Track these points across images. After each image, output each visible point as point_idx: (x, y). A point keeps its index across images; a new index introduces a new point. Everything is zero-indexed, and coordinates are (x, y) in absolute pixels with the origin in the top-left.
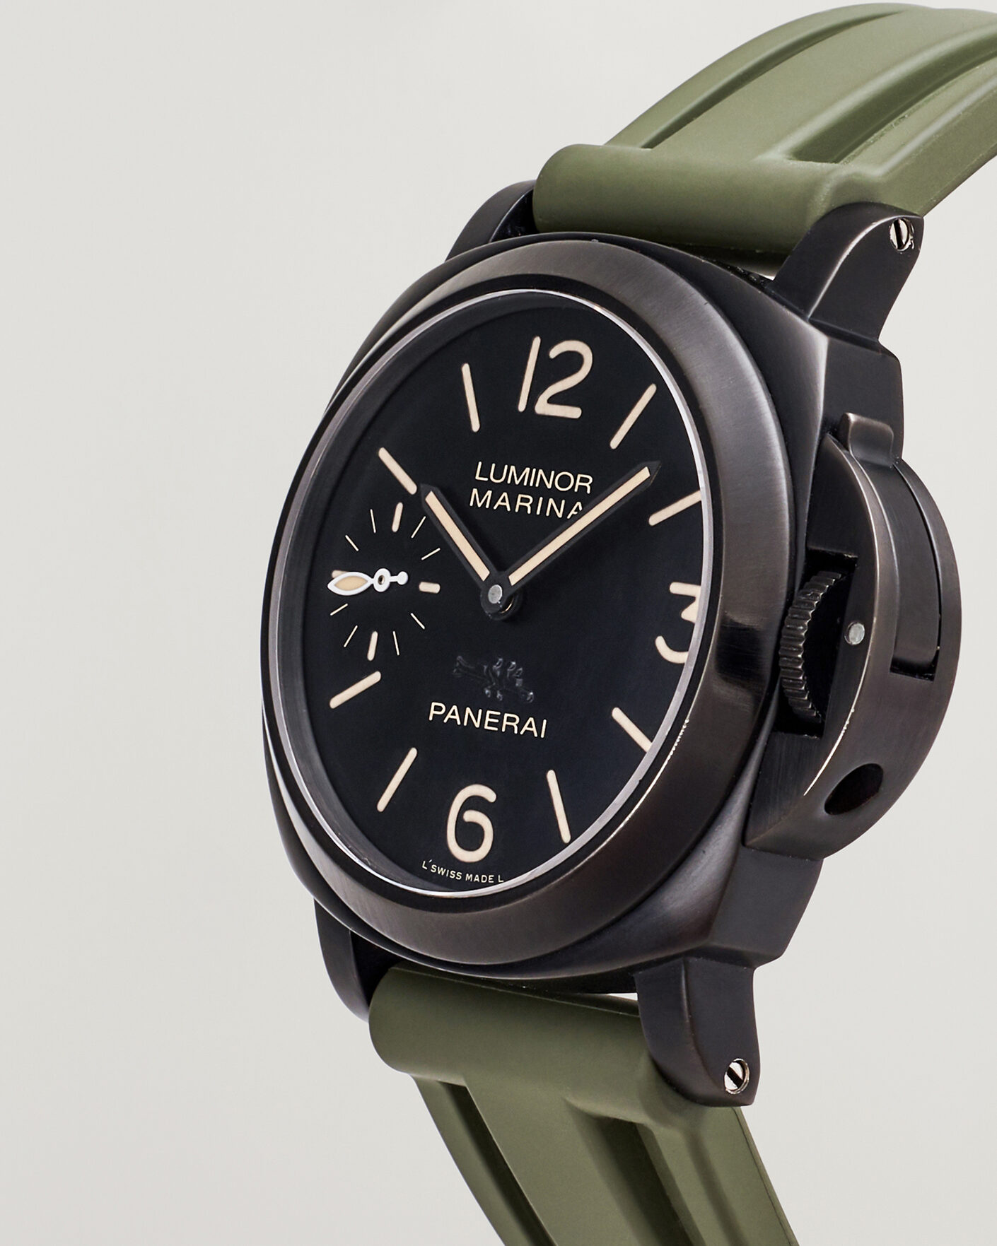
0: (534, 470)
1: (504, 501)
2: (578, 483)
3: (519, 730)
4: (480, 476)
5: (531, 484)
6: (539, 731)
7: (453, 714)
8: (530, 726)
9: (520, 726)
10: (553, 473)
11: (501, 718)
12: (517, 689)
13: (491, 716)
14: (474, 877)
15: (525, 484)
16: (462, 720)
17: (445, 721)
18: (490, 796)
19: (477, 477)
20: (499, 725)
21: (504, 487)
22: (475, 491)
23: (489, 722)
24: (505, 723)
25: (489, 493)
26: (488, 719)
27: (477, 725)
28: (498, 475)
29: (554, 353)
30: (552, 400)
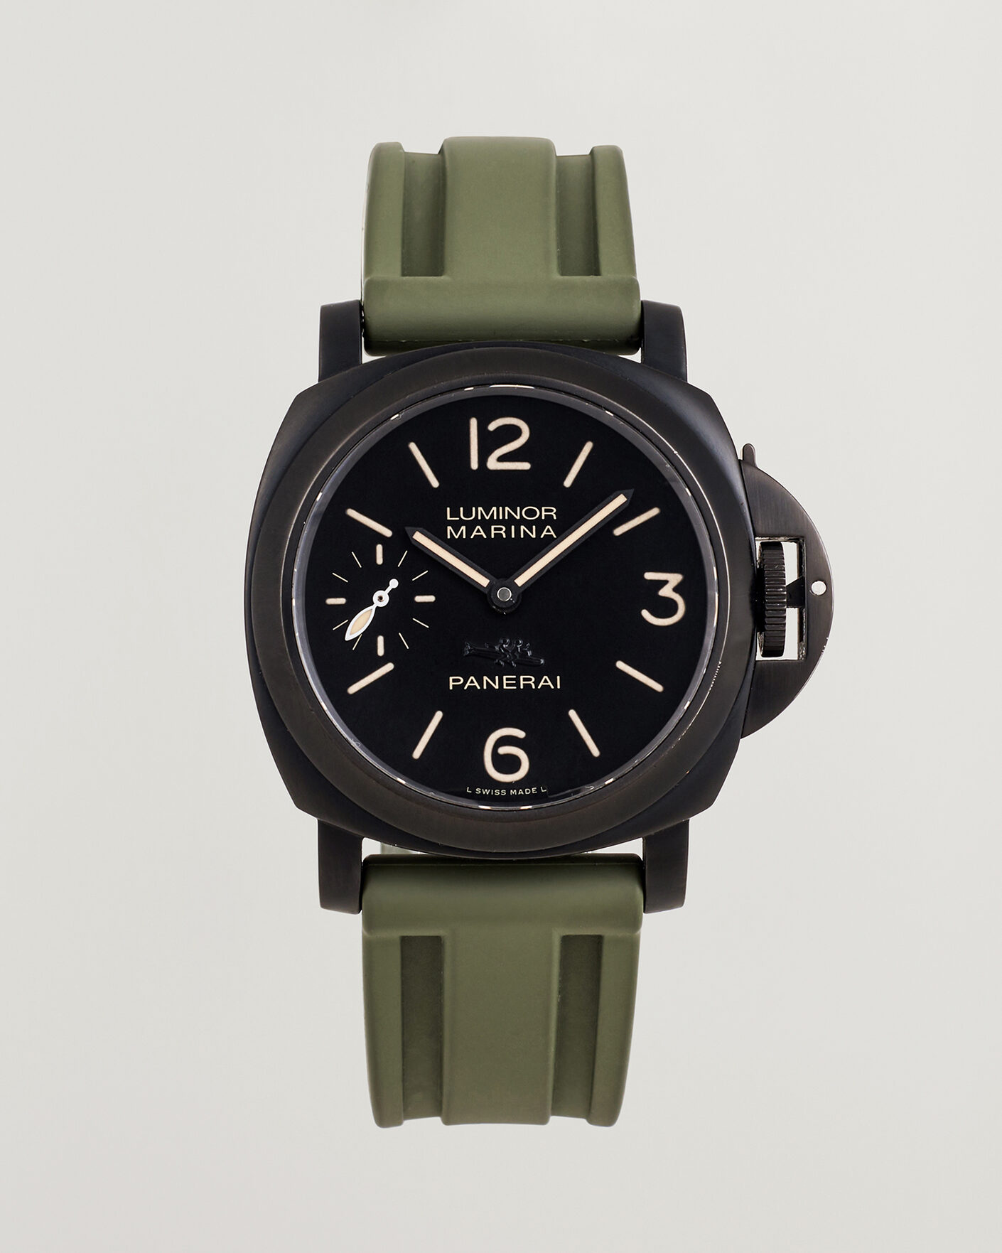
0: (501, 508)
1: (478, 531)
2: (543, 513)
3: (536, 686)
4: (451, 517)
5: (501, 518)
6: (555, 685)
7: (472, 682)
8: (546, 681)
9: (537, 683)
10: (518, 508)
11: (518, 680)
12: (528, 658)
13: (507, 679)
14: (518, 792)
15: (495, 518)
16: (481, 685)
17: (466, 688)
18: (520, 734)
19: (449, 518)
20: (518, 684)
21: (476, 522)
22: (449, 528)
23: (507, 684)
24: (522, 682)
25: (463, 528)
26: (505, 682)
27: (497, 687)
28: (468, 514)
29: (492, 427)
30: (501, 459)
